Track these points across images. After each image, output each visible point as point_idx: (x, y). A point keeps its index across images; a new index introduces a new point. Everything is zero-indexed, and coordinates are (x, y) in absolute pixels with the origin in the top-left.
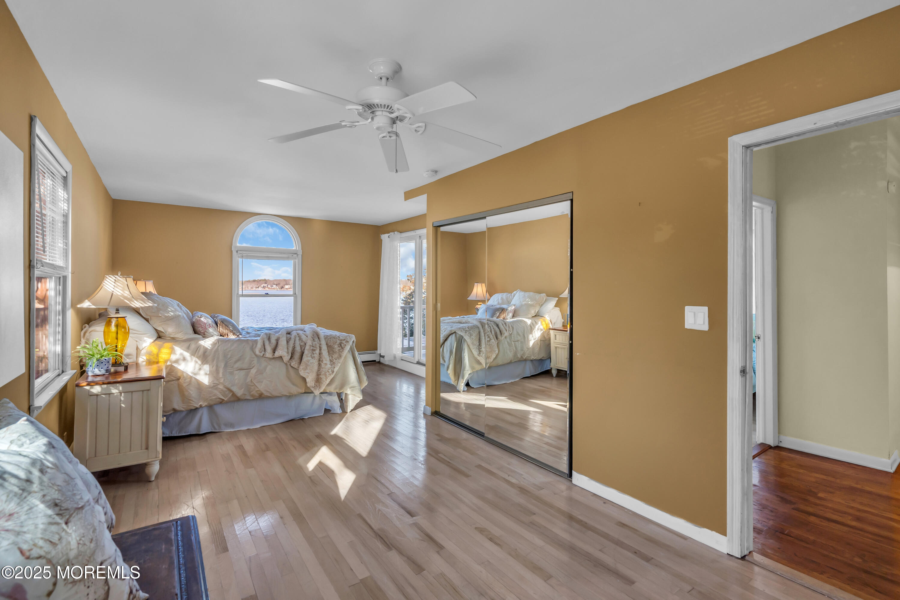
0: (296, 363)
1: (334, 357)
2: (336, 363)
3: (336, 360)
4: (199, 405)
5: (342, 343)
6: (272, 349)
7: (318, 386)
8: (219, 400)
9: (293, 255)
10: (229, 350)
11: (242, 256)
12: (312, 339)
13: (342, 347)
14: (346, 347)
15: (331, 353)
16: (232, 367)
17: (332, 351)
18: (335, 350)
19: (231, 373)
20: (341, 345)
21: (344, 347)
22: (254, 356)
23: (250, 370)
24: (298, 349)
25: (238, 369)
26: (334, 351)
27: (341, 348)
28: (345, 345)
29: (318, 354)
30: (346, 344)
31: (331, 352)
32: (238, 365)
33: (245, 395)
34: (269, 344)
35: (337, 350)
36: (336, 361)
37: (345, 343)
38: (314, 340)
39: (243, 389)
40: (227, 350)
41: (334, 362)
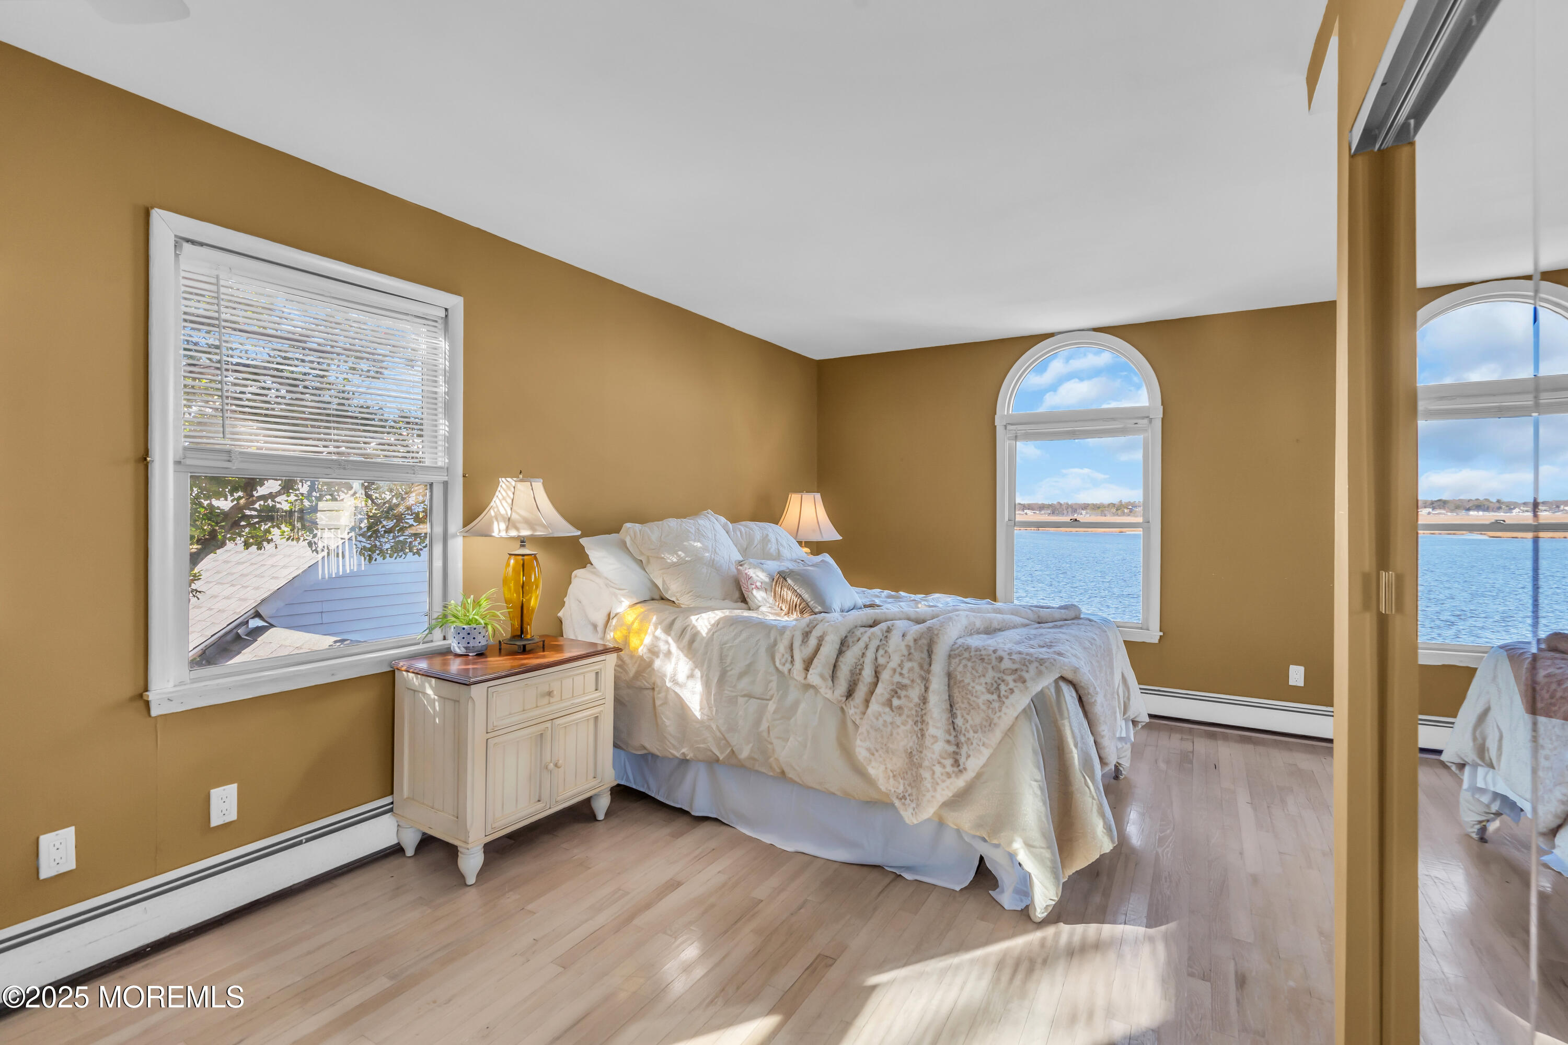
0: (856, 713)
1: (970, 722)
2: (975, 744)
3: (975, 732)
4: (681, 752)
5: (1003, 681)
6: (804, 661)
7: (914, 797)
8: (709, 753)
9: (1136, 421)
10: (731, 645)
11: (1016, 437)
12: (906, 653)
13: (999, 696)
14: (1013, 698)
15: (963, 706)
16: (735, 687)
17: (965, 701)
18: (974, 699)
19: (733, 701)
20: (998, 688)
21: (1007, 697)
22: (772, 669)
23: (767, 702)
24: (867, 674)
25: (743, 693)
26: (971, 703)
27: (995, 697)
28: (1012, 691)
29: (916, 700)
30: (1015, 689)
31: (963, 703)
32: (744, 684)
33: (754, 759)
34: (801, 645)
35: (980, 701)
36: (976, 736)
37: (1012, 685)
38: (910, 654)
39: (751, 745)
40: (726, 644)
41: (968, 739)
